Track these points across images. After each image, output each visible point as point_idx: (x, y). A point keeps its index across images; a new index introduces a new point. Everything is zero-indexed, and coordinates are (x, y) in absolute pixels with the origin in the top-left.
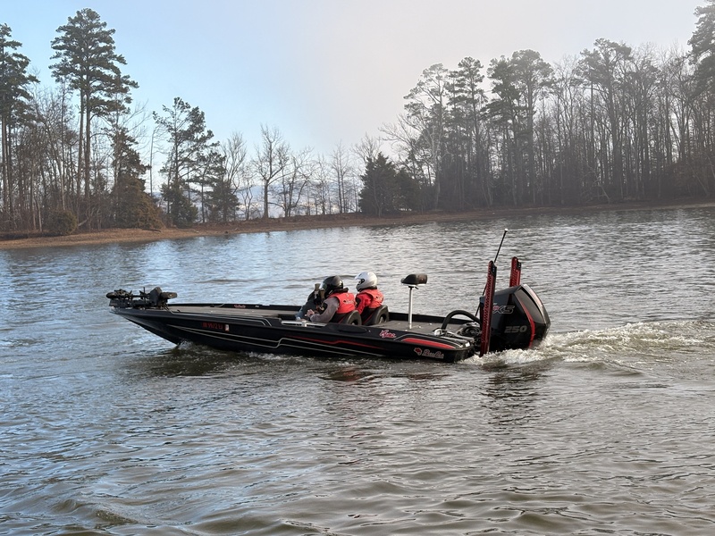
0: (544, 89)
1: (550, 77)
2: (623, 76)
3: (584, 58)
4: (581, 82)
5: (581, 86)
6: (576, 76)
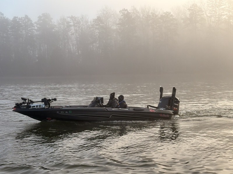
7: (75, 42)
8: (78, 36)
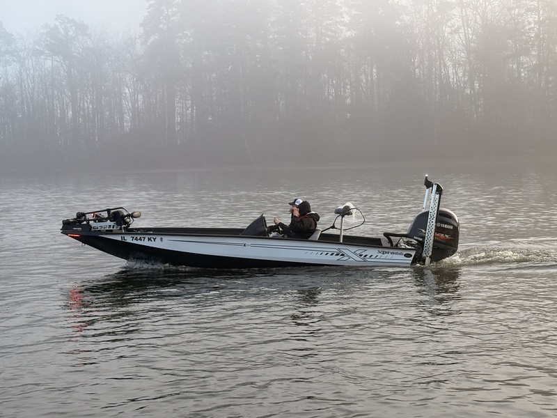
0: (7, 57)
1: (13, 46)
2: (81, 50)
3: (45, 31)
4: (42, 53)
5: (42, 57)
6: (38, 47)
7: (463, 54)
8: (473, 35)
